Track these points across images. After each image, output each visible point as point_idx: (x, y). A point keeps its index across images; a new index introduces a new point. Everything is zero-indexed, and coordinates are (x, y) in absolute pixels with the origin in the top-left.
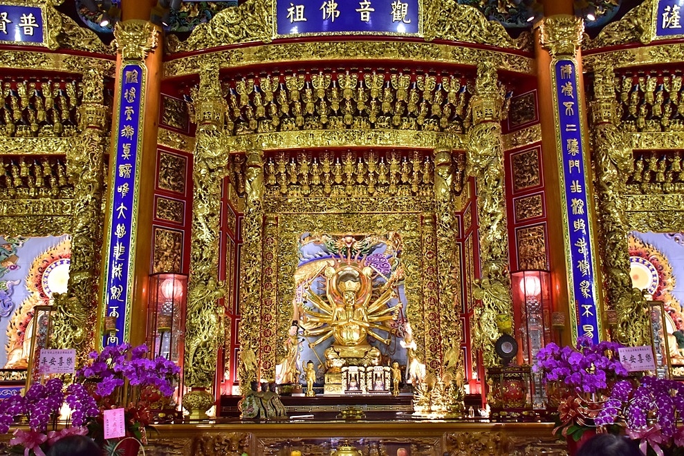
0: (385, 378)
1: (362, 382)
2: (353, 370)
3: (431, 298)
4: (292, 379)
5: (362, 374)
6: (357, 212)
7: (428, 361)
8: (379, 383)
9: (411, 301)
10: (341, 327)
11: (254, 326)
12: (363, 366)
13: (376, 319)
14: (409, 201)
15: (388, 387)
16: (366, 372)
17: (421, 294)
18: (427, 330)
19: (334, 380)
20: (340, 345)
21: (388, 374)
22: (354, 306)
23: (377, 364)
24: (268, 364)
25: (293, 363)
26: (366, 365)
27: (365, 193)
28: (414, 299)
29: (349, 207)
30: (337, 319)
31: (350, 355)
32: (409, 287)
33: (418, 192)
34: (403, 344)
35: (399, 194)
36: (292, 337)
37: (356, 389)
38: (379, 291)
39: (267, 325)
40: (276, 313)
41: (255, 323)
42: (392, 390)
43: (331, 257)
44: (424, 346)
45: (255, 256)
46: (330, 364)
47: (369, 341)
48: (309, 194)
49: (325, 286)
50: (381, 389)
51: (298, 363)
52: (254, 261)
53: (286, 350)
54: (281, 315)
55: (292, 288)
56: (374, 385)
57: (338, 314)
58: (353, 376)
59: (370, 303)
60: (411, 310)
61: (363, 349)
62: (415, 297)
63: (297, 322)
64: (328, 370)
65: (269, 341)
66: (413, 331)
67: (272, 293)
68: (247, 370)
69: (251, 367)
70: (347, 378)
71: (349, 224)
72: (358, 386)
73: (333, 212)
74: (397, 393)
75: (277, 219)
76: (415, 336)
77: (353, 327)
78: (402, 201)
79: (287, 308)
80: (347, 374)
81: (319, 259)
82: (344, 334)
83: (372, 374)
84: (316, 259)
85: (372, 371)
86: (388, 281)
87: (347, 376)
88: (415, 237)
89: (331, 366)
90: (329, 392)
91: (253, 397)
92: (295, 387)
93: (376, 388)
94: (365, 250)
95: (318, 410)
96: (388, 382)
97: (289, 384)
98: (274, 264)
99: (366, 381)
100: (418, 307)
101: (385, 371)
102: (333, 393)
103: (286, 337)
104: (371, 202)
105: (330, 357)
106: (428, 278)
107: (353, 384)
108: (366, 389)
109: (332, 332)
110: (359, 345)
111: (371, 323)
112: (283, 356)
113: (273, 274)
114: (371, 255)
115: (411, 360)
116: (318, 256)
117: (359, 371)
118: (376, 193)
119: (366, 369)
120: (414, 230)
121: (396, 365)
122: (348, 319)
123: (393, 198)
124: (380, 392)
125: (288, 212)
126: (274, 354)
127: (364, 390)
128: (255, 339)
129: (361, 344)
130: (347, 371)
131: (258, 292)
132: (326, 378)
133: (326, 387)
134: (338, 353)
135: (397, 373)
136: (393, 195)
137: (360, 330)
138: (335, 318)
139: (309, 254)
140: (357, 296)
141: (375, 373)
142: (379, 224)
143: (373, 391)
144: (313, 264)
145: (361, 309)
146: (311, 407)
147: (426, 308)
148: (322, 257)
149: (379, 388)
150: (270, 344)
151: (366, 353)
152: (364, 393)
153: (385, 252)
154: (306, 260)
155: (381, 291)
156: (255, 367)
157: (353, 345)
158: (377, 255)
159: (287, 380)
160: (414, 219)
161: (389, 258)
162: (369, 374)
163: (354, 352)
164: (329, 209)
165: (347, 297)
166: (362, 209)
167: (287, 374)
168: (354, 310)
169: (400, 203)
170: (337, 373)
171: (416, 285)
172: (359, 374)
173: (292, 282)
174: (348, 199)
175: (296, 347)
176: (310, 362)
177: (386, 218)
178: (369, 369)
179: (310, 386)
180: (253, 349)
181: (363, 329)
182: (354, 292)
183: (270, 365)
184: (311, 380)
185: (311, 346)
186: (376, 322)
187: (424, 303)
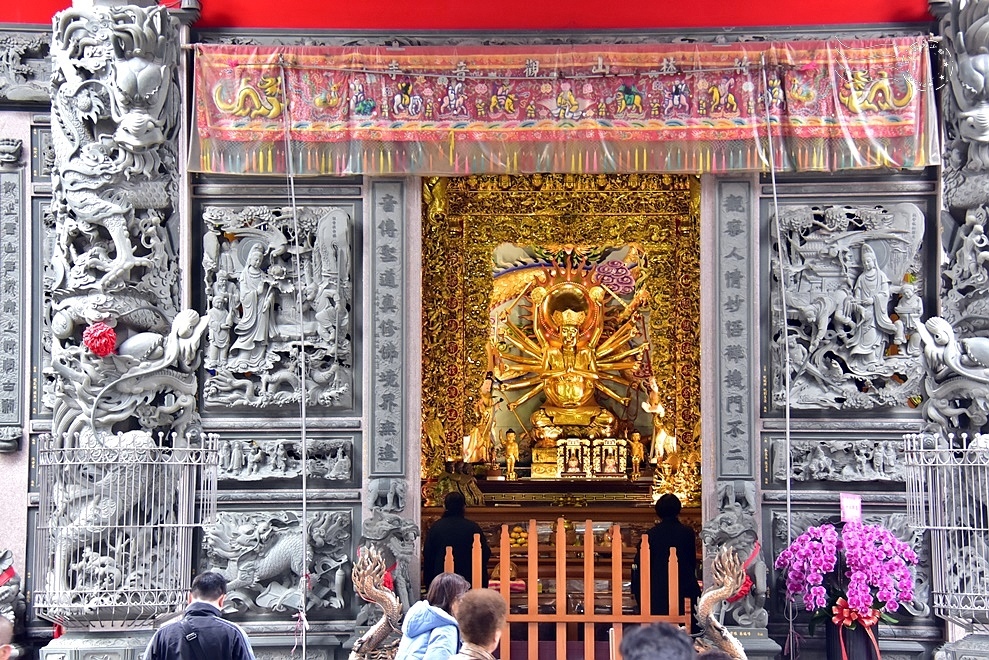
0: (619, 456)
1: (587, 460)
2: (573, 444)
3: (686, 344)
4: (485, 456)
5: (585, 449)
6: (581, 213)
7: (679, 433)
8: (611, 462)
9: (658, 346)
10: (556, 379)
11: (441, 389)
12: (588, 438)
13: (608, 366)
14: (659, 197)
15: (623, 469)
16: (591, 447)
17: (673, 336)
18: (679, 389)
19: (545, 457)
20: (554, 405)
21: (623, 450)
22: (575, 347)
23: (608, 435)
24: (454, 435)
25: (487, 433)
26: (592, 437)
27: (593, 185)
28: (662, 344)
29: (569, 206)
30: (550, 367)
31: (569, 422)
32: (656, 327)
33: (673, 184)
34: (645, 406)
35: (643, 187)
36: (485, 395)
37: (578, 470)
38: (614, 321)
39: (451, 380)
40: (464, 363)
41: (442, 384)
42: (629, 472)
43: (540, 265)
44: (675, 412)
45: (440, 293)
46: (539, 434)
47: (598, 400)
48: (509, 187)
49: (531, 314)
50: (614, 471)
51: (494, 433)
52: (439, 300)
53: (477, 415)
54: (470, 366)
55: (484, 326)
56: (603, 466)
57: (551, 358)
58: (573, 452)
59: (602, 341)
60: (657, 359)
61: (589, 413)
62: (664, 341)
63: (491, 373)
64: (536, 443)
65: (454, 404)
66: (660, 389)
67: (458, 335)
68: (433, 445)
69: (438, 442)
70: (565, 456)
71: (569, 234)
72: (581, 466)
73: (544, 213)
74: (637, 476)
75: (461, 223)
76: (662, 396)
77: (574, 379)
78: (647, 197)
79: (480, 356)
80: (565, 449)
81: (522, 268)
82: (561, 389)
83: (601, 449)
84: (516, 269)
85: (601, 445)
86: (628, 307)
87: (565, 452)
88: (666, 252)
89: (542, 437)
90: (538, 474)
91: (448, 481)
92: (492, 467)
93: (607, 470)
94: (594, 256)
95: (523, 499)
96: (623, 461)
97: (481, 462)
98: (459, 292)
99: (591, 459)
100: (667, 356)
101: (619, 445)
102: (544, 476)
103: (477, 397)
104: (602, 198)
105: (540, 423)
106: (682, 315)
107: (573, 463)
108: (592, 470)
109: (541, 385)
110: (583, 406)
111: (601, 372)
112: (474, 424)
113: (458, 307)
114: (604, 262)
115: (657, 431)
116: (520, 264)
117: (582, 445)
118: (609, 186)
119: (591, 443)
120: (665, 241)
121: (637, 436)
122: (566, 368)
123: (634, 194)
124: (612, 474)
125: (479, 214)
126: (461, 422)
127: (588, 472)
128: (442, 406)
129: (587, 405)
130: (565, 445)
131: (444, 342)
132: (534, 455)
133: (533, 467)
134: (552, 418)
135: (638, 449)
136: (635, 189)
137: (584, 383)
138: (547, 364)
139: (505, 260)
140: (580, 331)
141: (604, 448)
142: (612, 232)
143: (602, 472)
144: (512, 277)
145: (586, 351)
146: (513, 495)
147: (678, 357)
148: (526, 266)
149: (610, 469)
150: (455, 408)
151: (593, 419)
152: (589, 476)
153: (626, 258)
154: (501, 270)
155: (618, 320)
156: (443, 442)
157: (574, 406)
158: (613, 263)
159: (478, 457)
160: (665, 224)
161: (632, 267)
162: (597, 450)
163: (576, 416)
164: (539, 208)
165: (565, 335)
166: (588, 210)
167: (478, 449)
168: (576, 354)
169: (645, 200)
170: (551, 448)
171: (666, 323)
172: (582, 449)
173: (486, 318)
174: (567, 194)
175: (490, 410)
176: (510, 431)
177: (624, 223)
178: (596, 443)
179: (511, 466)
180: (440, 418)
181: (589, 382)
182: (576, 326)
183: (456, 437)
184: (512, 457)
185: (511, 407)
186: (609, 370)
187: (676, 349)
